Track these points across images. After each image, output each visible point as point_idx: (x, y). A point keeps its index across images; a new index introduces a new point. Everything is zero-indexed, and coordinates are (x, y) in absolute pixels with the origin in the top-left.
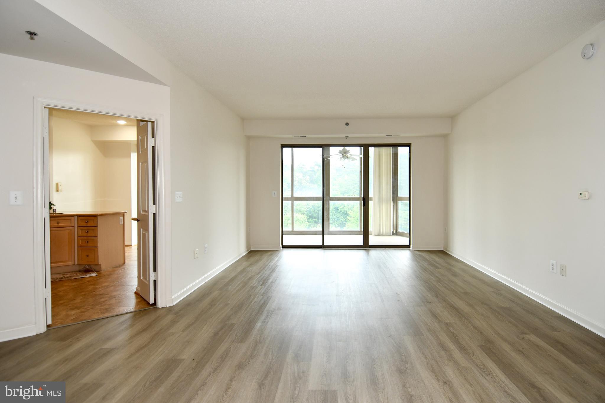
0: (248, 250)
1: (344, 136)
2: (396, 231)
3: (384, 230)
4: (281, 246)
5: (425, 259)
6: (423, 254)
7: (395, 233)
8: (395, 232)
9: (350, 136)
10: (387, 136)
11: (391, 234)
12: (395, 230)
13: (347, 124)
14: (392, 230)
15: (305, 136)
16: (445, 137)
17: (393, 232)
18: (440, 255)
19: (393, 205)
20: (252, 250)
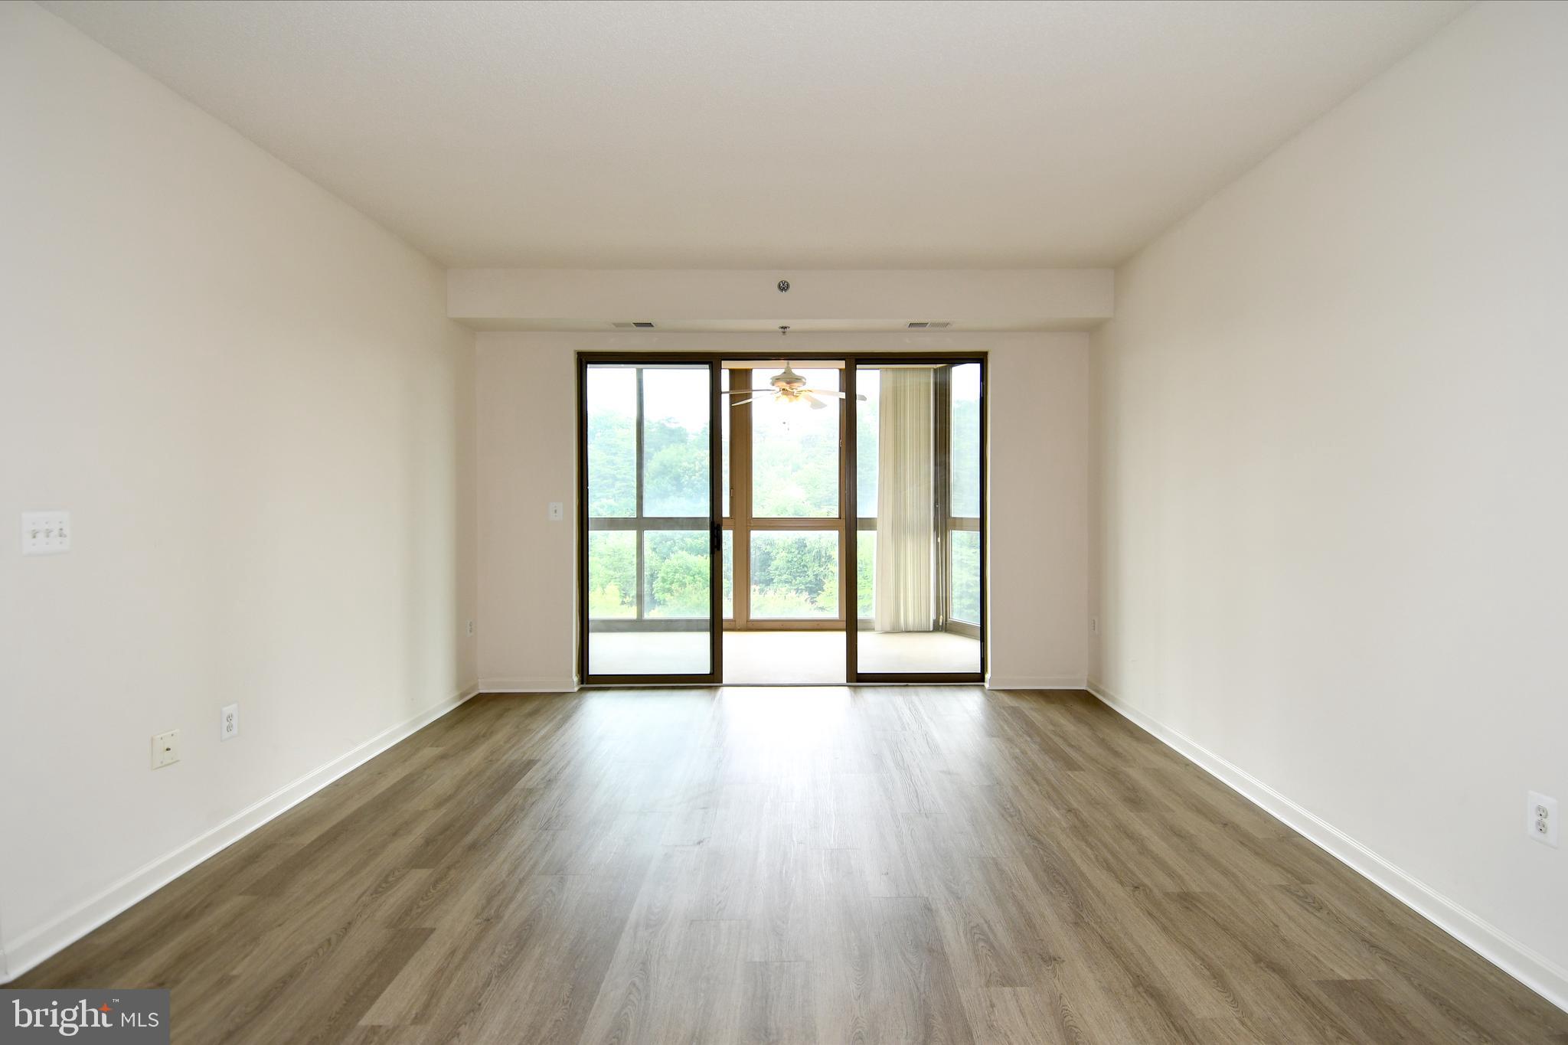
0: (462, 696)
1: (774, 325)
2: (946, 621)
3: (911, 617)
4: (575, 679)
5: (1031, 729)
6: (1025, 706)
7: (941, 624)
8: (941, 621)
9: (794, 325)
10: (911, 325)
11: (931, 629)
12: (941, 617)
13: (784, 287)
14: (933, 617)
15: (650, 325)
16: (1093, 330)
17: (936, 622)
18: (1079, 708)
19: (937, 543)
20: (481, 691)
